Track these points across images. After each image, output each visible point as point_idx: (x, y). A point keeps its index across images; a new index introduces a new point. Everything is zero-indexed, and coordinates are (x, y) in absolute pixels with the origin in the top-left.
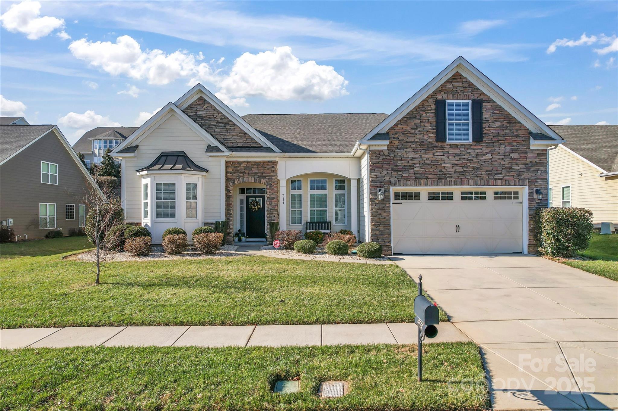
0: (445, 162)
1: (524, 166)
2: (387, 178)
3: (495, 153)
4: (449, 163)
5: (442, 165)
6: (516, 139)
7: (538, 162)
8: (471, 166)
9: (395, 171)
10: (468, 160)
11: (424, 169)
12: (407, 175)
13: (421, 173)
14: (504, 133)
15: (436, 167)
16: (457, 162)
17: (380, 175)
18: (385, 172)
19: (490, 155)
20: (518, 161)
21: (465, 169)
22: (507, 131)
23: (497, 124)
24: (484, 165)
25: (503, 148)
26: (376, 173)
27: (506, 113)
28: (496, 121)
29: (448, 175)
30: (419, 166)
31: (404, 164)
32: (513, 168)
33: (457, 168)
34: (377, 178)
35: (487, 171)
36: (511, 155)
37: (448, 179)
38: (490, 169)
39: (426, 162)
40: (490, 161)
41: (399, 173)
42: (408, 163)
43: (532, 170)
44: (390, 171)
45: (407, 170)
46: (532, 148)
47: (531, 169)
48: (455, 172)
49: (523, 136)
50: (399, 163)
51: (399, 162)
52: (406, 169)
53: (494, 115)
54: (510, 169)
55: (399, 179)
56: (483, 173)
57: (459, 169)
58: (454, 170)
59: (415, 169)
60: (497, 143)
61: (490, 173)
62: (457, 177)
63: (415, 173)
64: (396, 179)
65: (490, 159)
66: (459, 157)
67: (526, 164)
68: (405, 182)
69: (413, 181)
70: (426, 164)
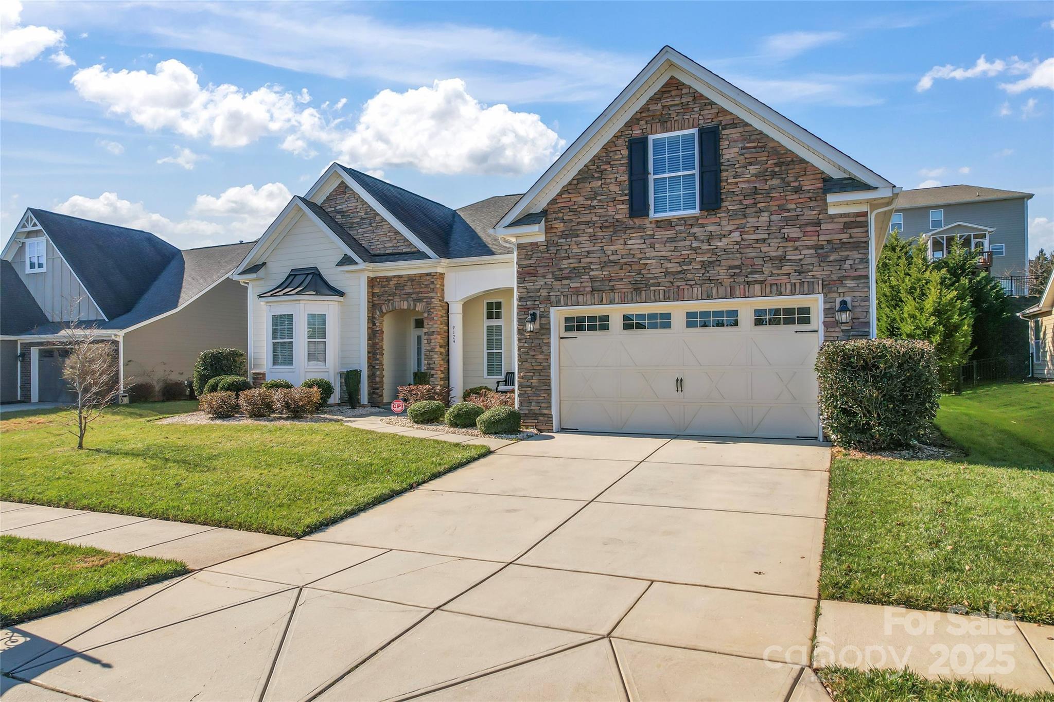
0: (647, 255)
1: (813, 251)
2: (544, 293)
3: (747, 229)
4: (653, 258)
5: (642, 262)
6: (795, 196)
7: (844, 241)
8: (697, 259)
9: (557, 279)
10: (692, 248)
11: (608, 273)
12: (579, 285)
13: (603, 280)
14: (767, 187)
15: (631, 266)
16: (670, 254)
17: (533, 287)
18: (541, 282)
19: (737, 234)
20: (797, 244)
21: (685, 267)
22: (776, 182)
23: (753, 169)
24: (724, 257)
25: (765, 217)
26: (526, 285)
27: (771, 145)
28: (751, 164)
29: (651, 281)
30: (599, 266)
31: (572, 265)
32: (787, 257)
33: (669, 265)
34: (528, 292)
35: (731, 267)
36: (783, 231)
37: (652, 288)
38: (738, 263)
39: (611, 258)
40: (738, 247)
41: (565, 282)
42: (580, 262)
43: (832, 258)
44: (549, 279)
45: (579, 276)
46: (832, 211)
47: (829, 256)
48: (667, 273)
49: (810, 187)
50: (565, 264)
51: (565, 262)
52: (576, 273)
53: (744, 151)
54: (782, 260)
55: (565, 294)
56: (721, 272)
57: (673, 267)
58: (664, 270)
59: (592, 273)
60: (754, 209)
61: (738, 271)
62: (668, 284)
63: (593, 280)
64: (559, 293)
65: (737, 243)
66: (674, 244)
67: (817, 247)
68: (574, 298)
69: (589, 296)
70: (611, 261)
